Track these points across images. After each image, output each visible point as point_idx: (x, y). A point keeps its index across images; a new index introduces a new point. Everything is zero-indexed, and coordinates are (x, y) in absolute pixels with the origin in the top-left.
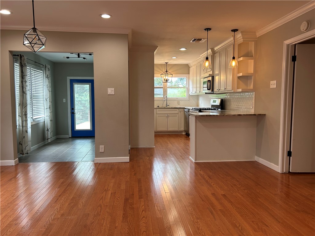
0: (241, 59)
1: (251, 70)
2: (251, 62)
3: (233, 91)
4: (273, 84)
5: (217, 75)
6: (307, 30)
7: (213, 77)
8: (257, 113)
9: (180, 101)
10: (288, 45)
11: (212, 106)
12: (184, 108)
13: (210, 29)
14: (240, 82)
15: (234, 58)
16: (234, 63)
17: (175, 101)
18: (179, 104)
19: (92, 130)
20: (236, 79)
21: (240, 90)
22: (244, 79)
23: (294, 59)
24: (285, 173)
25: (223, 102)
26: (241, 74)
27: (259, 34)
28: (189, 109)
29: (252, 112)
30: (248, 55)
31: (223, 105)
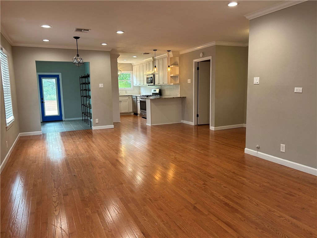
0: (172, 66)
1: (177, 73)
2: (177, 68)
3: (168, 84)
4: (189, 81)
5: (157, 74)
6: (203, 57)
7: (154, 75)
8: (182, 97)
9: (128, 91)
10: (195, 62)
11: (153, 94)
12: (132, 96)
13: (156, 50)
14: (172, 79)
15: (169, 66)
16: (169, 69)
17: (124, 91)
18: (126, 93)
19: (59, 115)
20: (170, 77)
21: (172, 84)
22: (174, 78)
23: (198, 69)
24: (196, 125)
25: (160, 91)
26: (172, 75)
27: (181, 53)
28: (137, 96)
29: (179, 96)
30: (175, 64)
31: (160, 93)
